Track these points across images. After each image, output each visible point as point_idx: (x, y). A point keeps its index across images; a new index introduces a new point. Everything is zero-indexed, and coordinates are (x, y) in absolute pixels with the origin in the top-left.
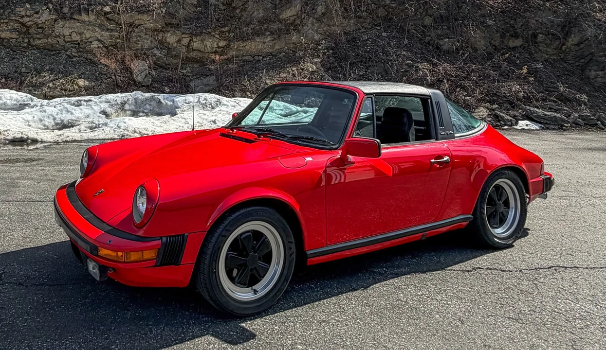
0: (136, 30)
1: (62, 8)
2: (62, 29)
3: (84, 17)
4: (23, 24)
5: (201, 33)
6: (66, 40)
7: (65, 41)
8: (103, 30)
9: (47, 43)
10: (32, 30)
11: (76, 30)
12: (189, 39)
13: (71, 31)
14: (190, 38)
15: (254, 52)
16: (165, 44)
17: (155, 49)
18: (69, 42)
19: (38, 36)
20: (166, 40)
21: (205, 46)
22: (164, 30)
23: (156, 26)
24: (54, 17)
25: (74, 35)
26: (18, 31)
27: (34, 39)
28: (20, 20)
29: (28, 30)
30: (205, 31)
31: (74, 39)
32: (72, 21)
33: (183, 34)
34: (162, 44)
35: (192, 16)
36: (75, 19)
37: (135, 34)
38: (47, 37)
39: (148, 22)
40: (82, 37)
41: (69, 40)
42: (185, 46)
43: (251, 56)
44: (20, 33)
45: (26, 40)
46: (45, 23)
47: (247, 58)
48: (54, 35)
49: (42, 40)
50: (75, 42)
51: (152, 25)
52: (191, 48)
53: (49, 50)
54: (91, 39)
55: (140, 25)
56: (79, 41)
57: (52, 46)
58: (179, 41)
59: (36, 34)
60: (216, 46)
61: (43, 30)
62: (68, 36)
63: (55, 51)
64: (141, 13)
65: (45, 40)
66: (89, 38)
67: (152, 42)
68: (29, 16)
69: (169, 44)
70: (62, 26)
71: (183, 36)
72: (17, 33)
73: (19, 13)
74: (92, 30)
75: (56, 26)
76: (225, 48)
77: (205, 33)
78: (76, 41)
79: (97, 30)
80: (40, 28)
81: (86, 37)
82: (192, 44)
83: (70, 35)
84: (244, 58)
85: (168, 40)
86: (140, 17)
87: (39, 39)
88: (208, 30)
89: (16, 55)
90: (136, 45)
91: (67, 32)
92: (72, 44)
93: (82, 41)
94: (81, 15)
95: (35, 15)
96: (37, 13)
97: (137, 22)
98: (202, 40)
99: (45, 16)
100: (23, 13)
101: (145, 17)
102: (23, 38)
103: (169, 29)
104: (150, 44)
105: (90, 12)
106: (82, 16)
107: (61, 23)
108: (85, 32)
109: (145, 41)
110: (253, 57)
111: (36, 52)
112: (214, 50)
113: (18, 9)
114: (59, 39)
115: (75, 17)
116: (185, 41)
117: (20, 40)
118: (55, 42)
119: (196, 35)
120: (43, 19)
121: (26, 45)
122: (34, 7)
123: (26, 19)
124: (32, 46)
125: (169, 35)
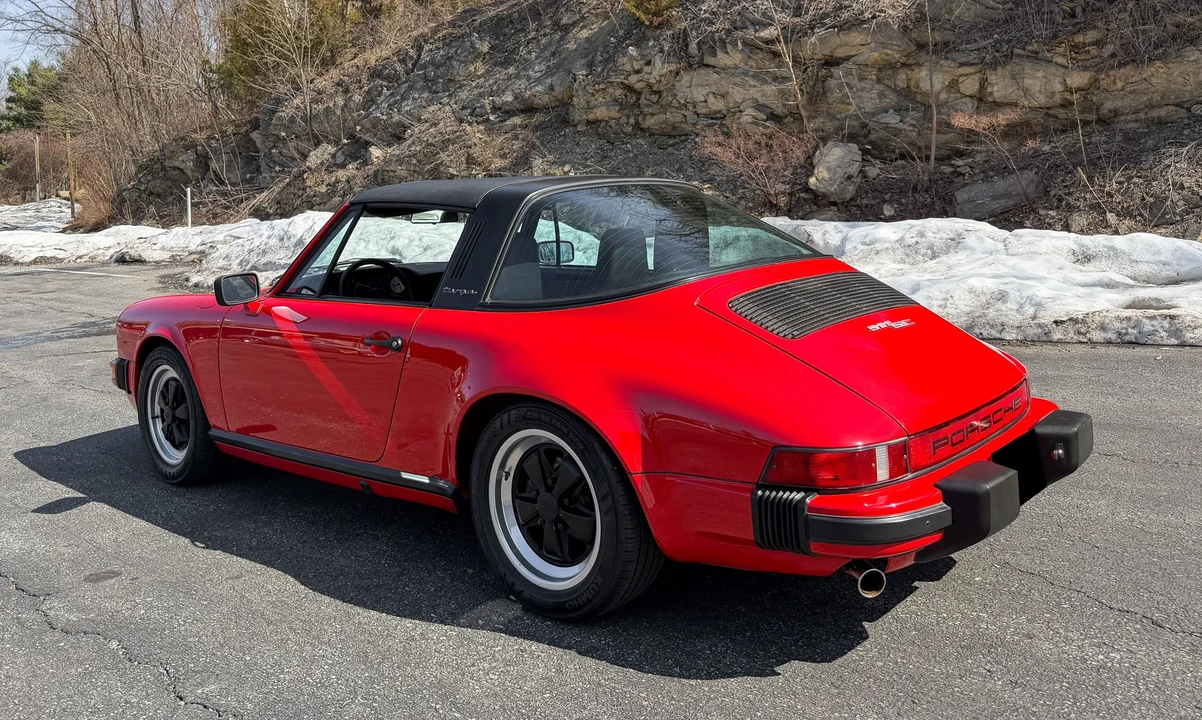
0: (838, 72)
1: (687, 46)
2: (688, 90)
3: (722, 59)
4: (629, 88)
5: (1010, 56)
6: (699, 112)
7: (698, 115)
8: (764, 82)
9: (665, 122)
10: (643, 101)
11: (714, 89)
12: (976, 78)
13: (706, 92)
14: (978, 75)
15: (1191, 92)
16: (919, 98)
17: (891, 111)
18: (707, 116)
19: (650, 110)
20: (918, 87)
21: (1026, 91)
22: (911, 61)
23: (887, 55)
24: (673, 67)
25: (711, 99)
26: (621, 104)
27: (645, 116)
28: (626, 82)
29: (638, 99)
30: (1018, 51)
31: (714, 108)
32: (703, 71)
33: (962, 65)
34: (909, 98)
35: (994, 16)
36: (707, 66)
37: (836, 82)
38: (664, 108)
39: (864, 49)
40: (728, 103)
41: (704, 111)
42: (971, 97)
43: (1177, 105)
44: (622, 106)
45: (632, 121)
46: (660, 81)
47: (1162, 112)
48: (677, 105)
49: (655, 117)
50: (718, 115)
51: (876, 54)
52: (990, 99)
53: (670, 136)
54: (744, 104)
55: (847, 58)
56: (724, 112)
57: (674, 128)
58: (953, 85)
59: (648, 106)
60: (1059, 87)
61: (660, 96)
62: (703, 104)
63: (680, 136)
64: (844, 30)
65: (661, 115)
66: (741, 103)
67: (882, 95)
68: (638, 72)
69: (925, 94)
70: (688, 84)
71: (962, 70)
72: (617, 108)
73: (621, 68)
74: (742, 86)
75: (677, 85)
76: (1091, 90)
77: (1019, 56)
78: (720, 112)
79: (752, 82)
80: (656, 92)
81: (735, 102)
82: (989, 90)
83: (706, 101)
84: (1155, 113)
85: (925, 86)
86: (844, 37)
87: (653, 114)
88: (1030, 48)
89: (611, 150)
90: (843, 106)
91: (699, 94)
92: (712, 119)
93: (728, 111)
94: (716, 56)
95: (646, 69)
96: (648, 63)
97: (840, 53)
98: (1013, 77)
99: (660, 68)
100: (628, 67)
101: (856, 37)
102: (628, 117)
103: (923, 57)
104: (877, 101)
105: (728, 46)
106: (719, 57)
107: (686, 78)
108: (730, 90)
109: (865, 94)
110: (1189, 109)
111: (643, 143)
112: (1058, 99)
113: (620, 60)
114: (686, 113)
115: (708, 60)
116: (970, 86)
117: (624, 120)
118: (679, 118)
119: (994, 65)
120: (656, 74)
121: (630, 129)
122: (645, 53)
123: (633, 79)
124: (643, 130)
125: (924, 73)
